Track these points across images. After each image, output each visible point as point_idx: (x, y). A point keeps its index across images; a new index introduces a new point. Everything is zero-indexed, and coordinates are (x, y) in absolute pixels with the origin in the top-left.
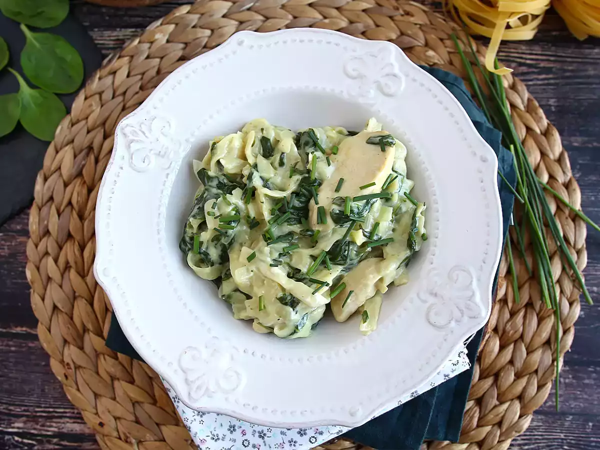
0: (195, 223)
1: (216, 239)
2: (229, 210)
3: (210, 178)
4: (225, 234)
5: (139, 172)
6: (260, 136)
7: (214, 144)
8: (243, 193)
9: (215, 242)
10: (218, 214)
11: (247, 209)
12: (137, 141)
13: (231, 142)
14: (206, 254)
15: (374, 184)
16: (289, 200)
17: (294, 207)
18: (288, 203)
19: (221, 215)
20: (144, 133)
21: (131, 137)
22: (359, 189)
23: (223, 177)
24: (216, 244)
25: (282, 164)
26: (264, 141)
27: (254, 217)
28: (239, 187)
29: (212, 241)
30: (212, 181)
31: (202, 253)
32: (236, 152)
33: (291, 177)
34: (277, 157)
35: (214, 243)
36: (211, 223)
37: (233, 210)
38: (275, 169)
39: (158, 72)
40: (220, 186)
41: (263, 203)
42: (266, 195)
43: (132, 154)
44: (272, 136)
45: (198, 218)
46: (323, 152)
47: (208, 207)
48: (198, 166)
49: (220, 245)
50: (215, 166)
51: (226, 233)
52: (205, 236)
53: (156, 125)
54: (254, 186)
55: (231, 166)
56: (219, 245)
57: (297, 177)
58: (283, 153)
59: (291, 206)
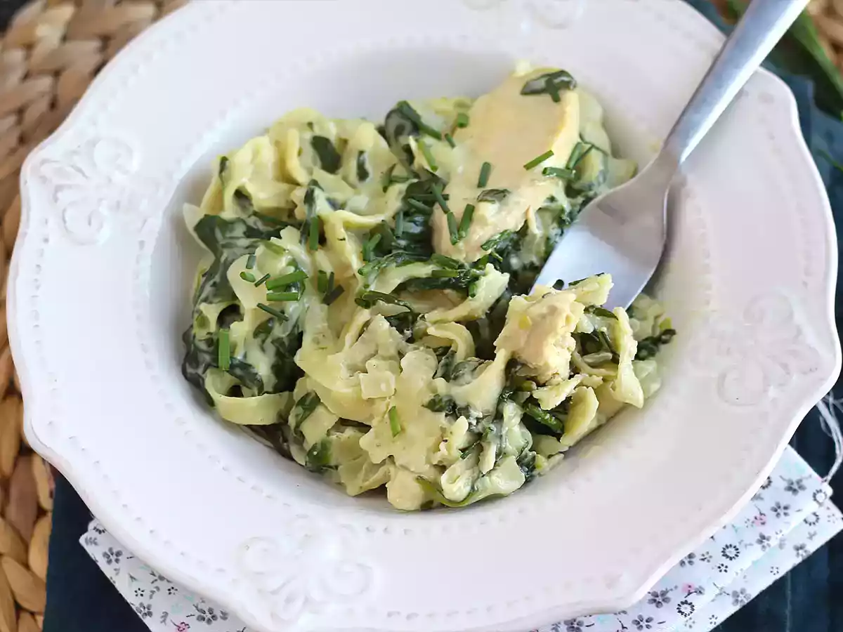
0: (211, 312)
1: (262, 330)
2: (280, 266)
3: (227, 225)
4: (281, 316)
5: (82, 244)
6: (308, 136)
7: (224, 161)
8: (302, 234)
9: (262, 336)
10: (259, 277)
11: (314, 263)
12: (70, 187)
13: (256, 153)
14: (245, 366)
15: (550, 154)
16: (393, 225)
17: (407, 235)
18: (393, 230)
19: (267, 277)
20: (80, 170)
21: (57, 181)
22: (525, 169)
23: (253, 218)
24: (263, 341)
25: (363, 174)
26: (320, 144)
27: (332, 273)
28: (292, 225)
29: (256, 335)
30: (232, 230)
31: (237, 366)
32: (270, 171)
33: (385, 189)
34: (351, 167)
35: (259, 340)
36: (250, 299)
37: (289, 264)
38: (353, 186)
39: (53, 105)
40: (251, 233)
41: (344, 239)
42: (348, 227)
43: (64, 211)
44: (331, 132)
45: (217, 300)
46: (437, 136)
47: (233, 274)
48: (193, 215)
49: (272, 342)
50: (233, 202)
51: (283, 312)
52: (240, 330)
53: (102, 153)
54: (319, 217)
55: (265, 195)
56: (269, 340)
57: (398, 189)
58: (361, 153)
59: (400, 233)
